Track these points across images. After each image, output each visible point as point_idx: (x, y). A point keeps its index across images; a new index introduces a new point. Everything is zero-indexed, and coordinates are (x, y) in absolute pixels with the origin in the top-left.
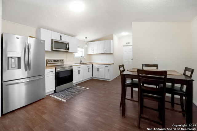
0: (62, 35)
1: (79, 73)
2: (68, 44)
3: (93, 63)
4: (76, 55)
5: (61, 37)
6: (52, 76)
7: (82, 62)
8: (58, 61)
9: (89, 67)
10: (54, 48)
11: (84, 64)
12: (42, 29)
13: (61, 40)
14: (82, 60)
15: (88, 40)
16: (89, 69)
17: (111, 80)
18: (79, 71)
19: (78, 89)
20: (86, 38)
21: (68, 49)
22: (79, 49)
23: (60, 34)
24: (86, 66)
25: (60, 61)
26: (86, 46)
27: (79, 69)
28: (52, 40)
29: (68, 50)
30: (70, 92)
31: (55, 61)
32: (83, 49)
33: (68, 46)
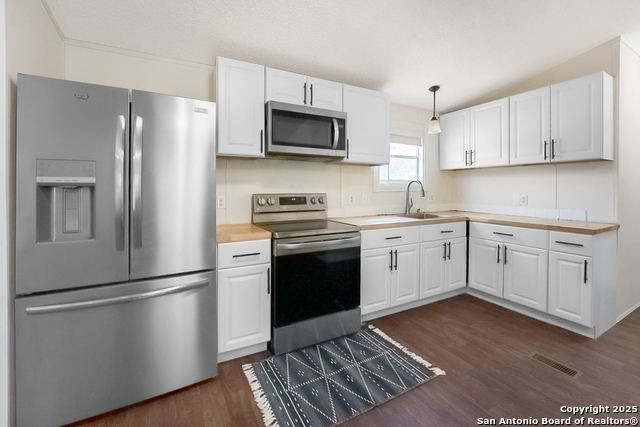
0: (311, 81)
1: (393, 266)
2: (342, 122)
3: (470, 216)
4: (383, 174)
5: (307, 89)
6: (257, 276)
7: (413, 210)
8: (301, 200)
9: (447, 238)
10: (274, 143)
11: (423, 217)
12: (222, 62)
13: (308, 104)
14: (415, 197)
15: (445, 98)
16: (447, 246)
17: (601, 332)
18: (393, 254)
19: (381, 361)
20: (435, 89)
21: (342, 145)
22: (396, 148)
23: (303, 79)
24: (431, 231)
25: (308, 201)
26: (436, 128)
27: (394, 245)
28: (266, 105)
29: (339, 153)
30: (336, 367)
31: (284, 201)
32: (421, 148)
33: (342, 132)
